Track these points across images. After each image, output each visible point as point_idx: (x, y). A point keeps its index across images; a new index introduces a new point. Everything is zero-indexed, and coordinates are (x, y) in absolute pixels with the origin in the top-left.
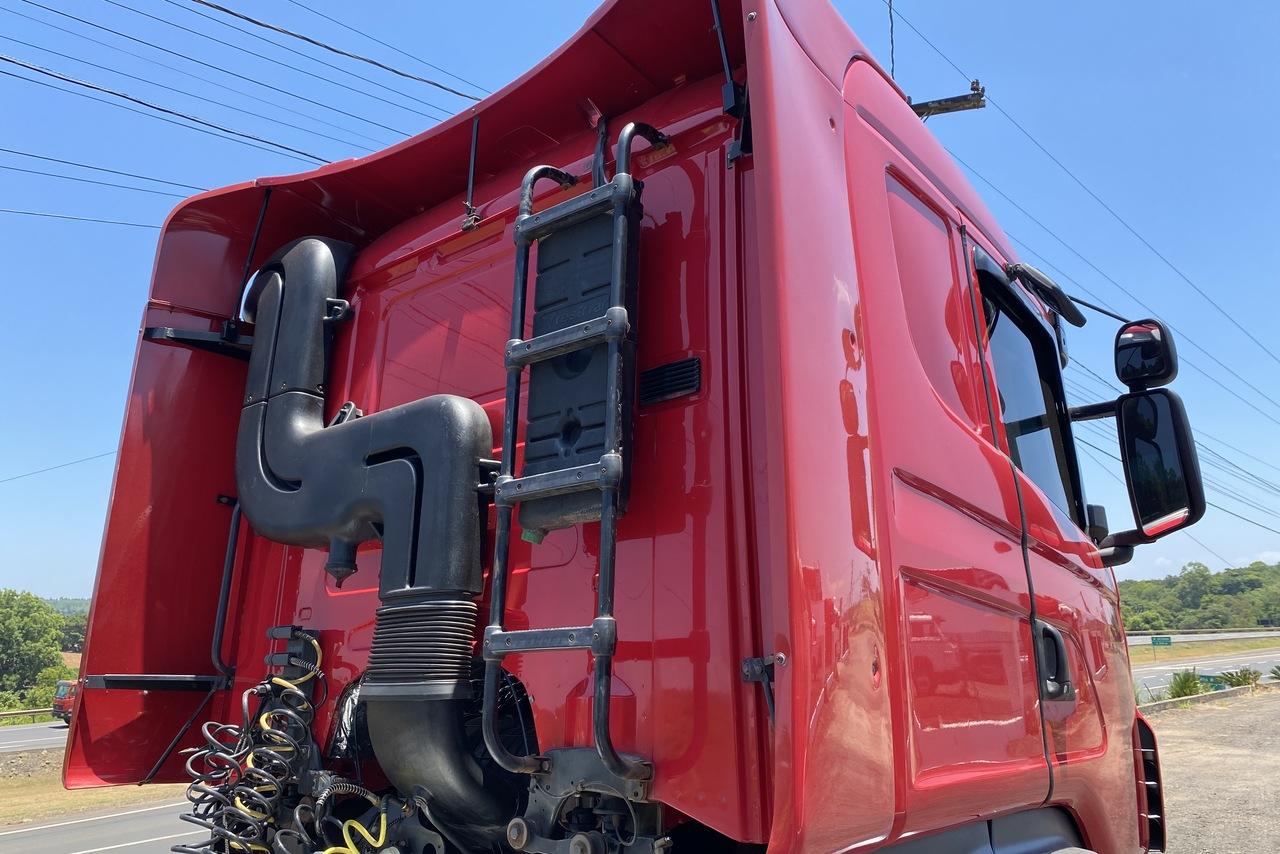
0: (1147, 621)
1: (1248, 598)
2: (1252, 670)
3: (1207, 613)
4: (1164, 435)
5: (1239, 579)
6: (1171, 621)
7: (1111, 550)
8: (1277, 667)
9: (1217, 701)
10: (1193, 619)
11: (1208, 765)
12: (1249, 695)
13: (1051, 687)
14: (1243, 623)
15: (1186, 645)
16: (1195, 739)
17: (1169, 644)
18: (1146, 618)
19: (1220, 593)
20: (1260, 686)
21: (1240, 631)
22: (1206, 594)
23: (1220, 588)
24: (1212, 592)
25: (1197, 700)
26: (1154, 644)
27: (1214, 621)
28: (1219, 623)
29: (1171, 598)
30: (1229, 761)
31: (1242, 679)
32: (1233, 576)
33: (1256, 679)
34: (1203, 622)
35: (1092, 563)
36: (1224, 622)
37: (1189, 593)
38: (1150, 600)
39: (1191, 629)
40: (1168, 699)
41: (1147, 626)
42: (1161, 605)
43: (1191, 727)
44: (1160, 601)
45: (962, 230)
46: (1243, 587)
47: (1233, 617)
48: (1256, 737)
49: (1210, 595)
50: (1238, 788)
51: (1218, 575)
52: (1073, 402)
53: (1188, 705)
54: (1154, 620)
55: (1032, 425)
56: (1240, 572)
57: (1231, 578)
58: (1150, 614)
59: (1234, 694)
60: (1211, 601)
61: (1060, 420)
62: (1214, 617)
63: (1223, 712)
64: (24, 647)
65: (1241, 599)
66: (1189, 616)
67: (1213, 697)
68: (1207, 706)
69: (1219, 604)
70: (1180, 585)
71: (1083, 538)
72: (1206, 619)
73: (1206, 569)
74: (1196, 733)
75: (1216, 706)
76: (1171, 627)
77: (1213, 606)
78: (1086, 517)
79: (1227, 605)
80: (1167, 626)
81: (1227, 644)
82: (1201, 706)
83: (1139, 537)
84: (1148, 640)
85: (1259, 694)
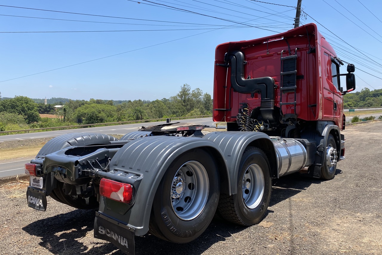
0: (348, 105)
1: (380, 98)
2: (373, 117)
3: (367, 103)
4: (352, 79)
5: (378, 92)
6: (356, 105)
7: (343, 93)
8: (381, 116)
9: (363, 124)
10: (362, 104)
11: (357, 135)
12: (371, 122)
13: (335, 109)
14: (377, 105)
15: (359, 112)
16: (355, 131)
17: (354, 111)
18: (348, 104)
19: (372, 97)
20: (375, 120)
21: (375, 108)
22: (367, 97)
23: (372, 95)
24: (369, 96)
25: (358, 123)
26: (349, 111)
27: (368, 105)
28: (370, 105)
29: (357, 98)
30: (362, 134)
31: (371, 119)
32: (376, 91)
33: (374, 118)
34: (365, 105)
35: (340, 95)
36: (371, 105)
37: (363, 97)
38: (350, 99)
39: (361, 107)
40: (350, 123)
41: (348, 106)
42: (353, 100)
43: (355, 128)
44: (353, 99)
45: (330, 55)
46: (379, 95)
47: (374, 104)
48: (369, 130)
49: (369, 97)
50: (362, 138)
51: (372, 91)
52: (341, 73)
53: (356, 125)
54: (350, 104)
55: (335, 76)
56: (379, 90)
57: (376, 92)
58: (349, 103)
59: (368, 122)
60: (369, 99)
61: (338, 75)
62: (368, 104)
63: (363, 126)
64: (28, 112)
65: (377, 98)
66: (361, 104)
67: (362, 123)
68: (360, 125)
69: (371, 100)
70: (360, 94)
71: (340, 92)
72: (366, 104)
73: (369, 90)
74: (355, 130)
75: (362, 125)
76: (355, 107)
77: (369, 101)
78: (340, 89)
79: (373, 100)
80: (354, 106)
81: (371, 111)
82: (359, 125)
83: (347, 92)
84: (348, 110)
85: (374, 122)
